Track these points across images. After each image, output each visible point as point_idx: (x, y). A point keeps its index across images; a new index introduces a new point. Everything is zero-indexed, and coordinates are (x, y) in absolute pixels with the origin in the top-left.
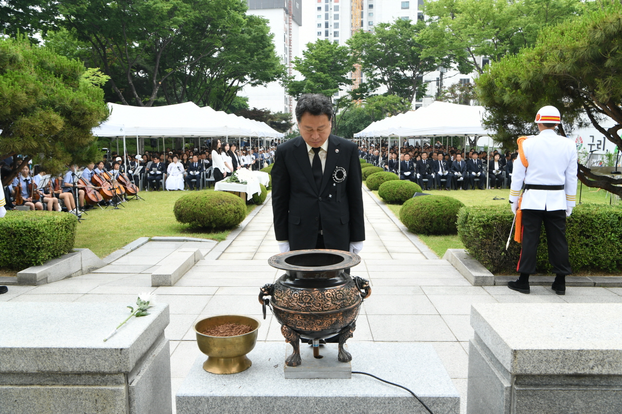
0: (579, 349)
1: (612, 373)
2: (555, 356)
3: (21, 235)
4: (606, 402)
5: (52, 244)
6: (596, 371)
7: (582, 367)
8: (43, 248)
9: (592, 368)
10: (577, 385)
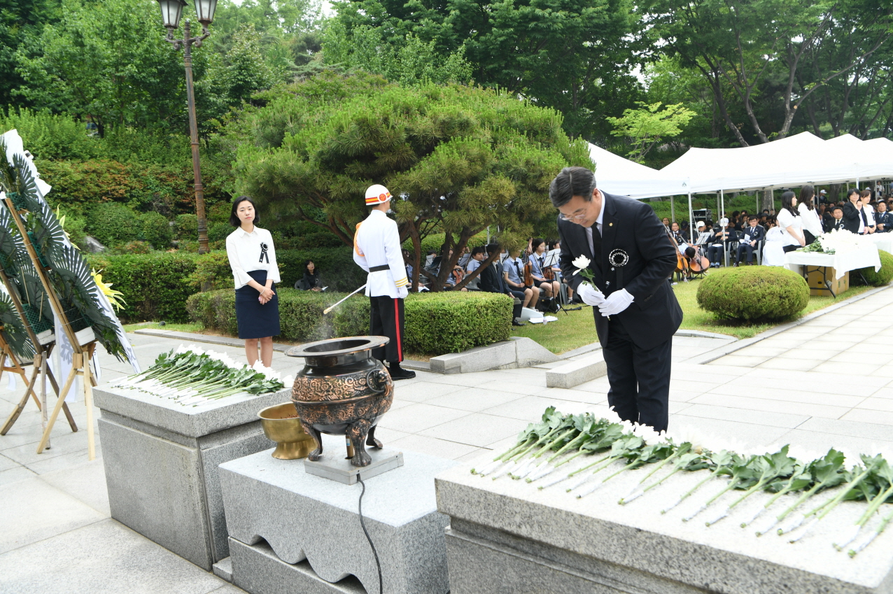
0: (501, 493)
1: (544, 540)
2: (477, 499)
3: (439, 318)
4: (543, 583)
5: (471, 330)
6: (524, 531)
7: (507, 521)
8: (460, 332)
9: (519, 527)
10: (514, 548)
